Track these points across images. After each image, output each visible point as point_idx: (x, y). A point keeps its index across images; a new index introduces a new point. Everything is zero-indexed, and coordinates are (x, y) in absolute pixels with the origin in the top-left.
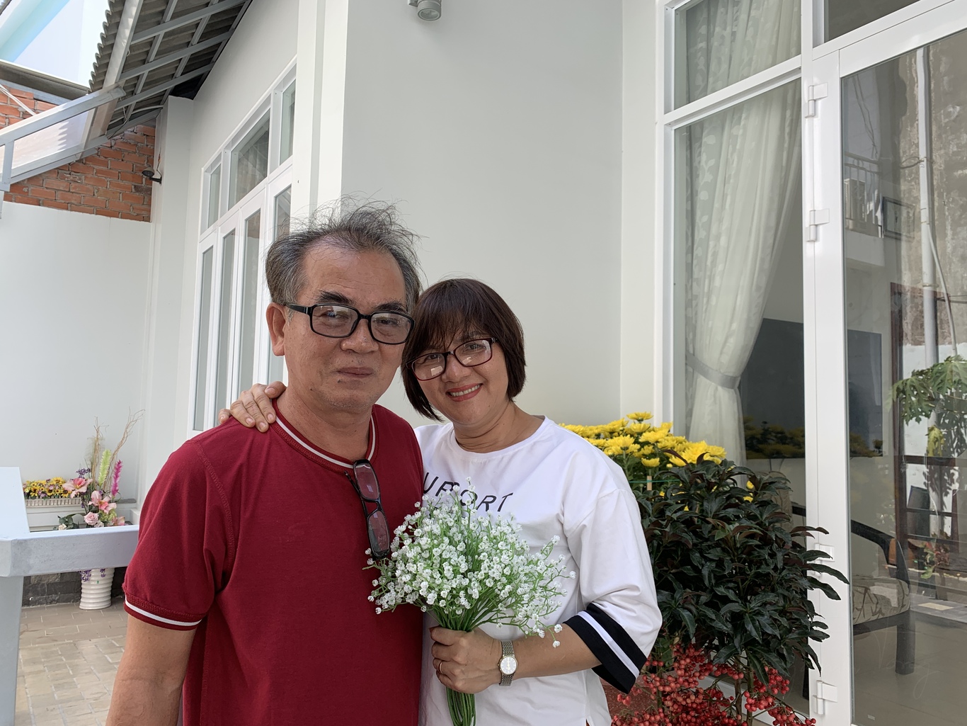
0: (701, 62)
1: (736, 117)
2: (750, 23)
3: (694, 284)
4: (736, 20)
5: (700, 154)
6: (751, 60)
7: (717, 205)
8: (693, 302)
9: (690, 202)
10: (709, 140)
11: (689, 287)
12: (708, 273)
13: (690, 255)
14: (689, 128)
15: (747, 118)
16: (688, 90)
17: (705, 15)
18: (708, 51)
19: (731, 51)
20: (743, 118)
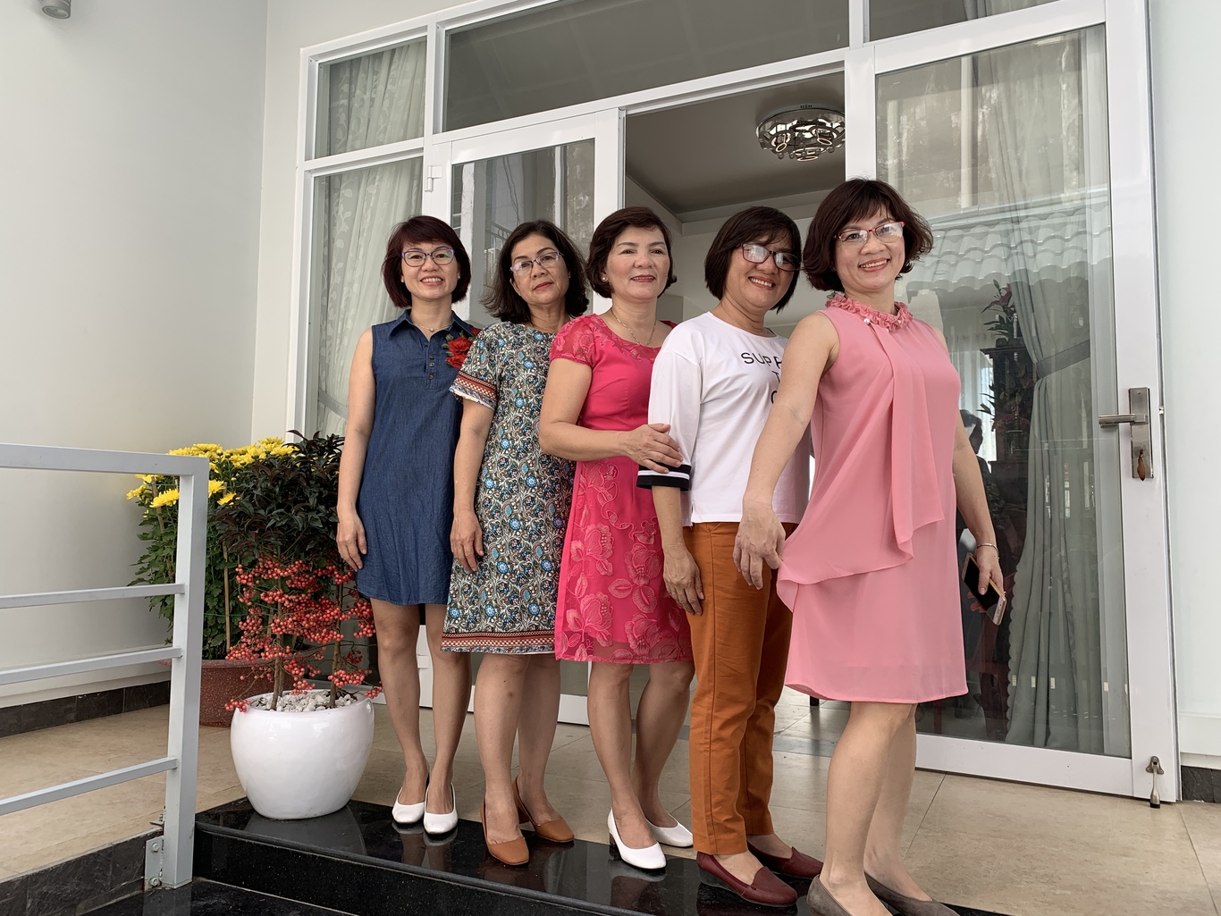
0: (343, 117)
1: (371, 177)
2: (386, 95)
3: (329, 325)
4: (375, 87)
5: (338, 205)
6: (386, 128)
7: (351, 254)
8: (328, 343)
9: (326, 248)
10: (346, 192)
11: (324, 327)
12: (342, 316)
13: (325, 298)
14: (329, 178)
15: (381, 180)
16: (329, 142)
17: (347, 74)
18: (349, 109)
19: (370, 114)
20: (378, 178)
